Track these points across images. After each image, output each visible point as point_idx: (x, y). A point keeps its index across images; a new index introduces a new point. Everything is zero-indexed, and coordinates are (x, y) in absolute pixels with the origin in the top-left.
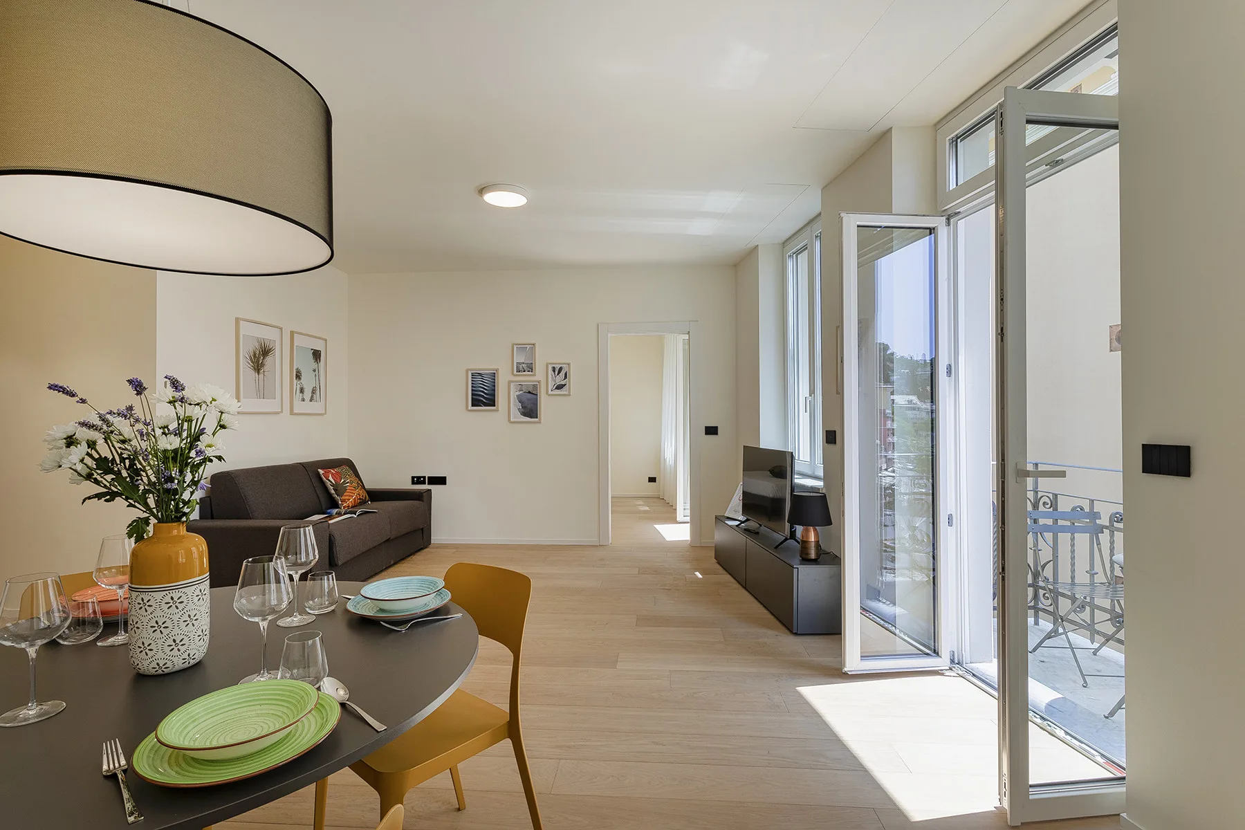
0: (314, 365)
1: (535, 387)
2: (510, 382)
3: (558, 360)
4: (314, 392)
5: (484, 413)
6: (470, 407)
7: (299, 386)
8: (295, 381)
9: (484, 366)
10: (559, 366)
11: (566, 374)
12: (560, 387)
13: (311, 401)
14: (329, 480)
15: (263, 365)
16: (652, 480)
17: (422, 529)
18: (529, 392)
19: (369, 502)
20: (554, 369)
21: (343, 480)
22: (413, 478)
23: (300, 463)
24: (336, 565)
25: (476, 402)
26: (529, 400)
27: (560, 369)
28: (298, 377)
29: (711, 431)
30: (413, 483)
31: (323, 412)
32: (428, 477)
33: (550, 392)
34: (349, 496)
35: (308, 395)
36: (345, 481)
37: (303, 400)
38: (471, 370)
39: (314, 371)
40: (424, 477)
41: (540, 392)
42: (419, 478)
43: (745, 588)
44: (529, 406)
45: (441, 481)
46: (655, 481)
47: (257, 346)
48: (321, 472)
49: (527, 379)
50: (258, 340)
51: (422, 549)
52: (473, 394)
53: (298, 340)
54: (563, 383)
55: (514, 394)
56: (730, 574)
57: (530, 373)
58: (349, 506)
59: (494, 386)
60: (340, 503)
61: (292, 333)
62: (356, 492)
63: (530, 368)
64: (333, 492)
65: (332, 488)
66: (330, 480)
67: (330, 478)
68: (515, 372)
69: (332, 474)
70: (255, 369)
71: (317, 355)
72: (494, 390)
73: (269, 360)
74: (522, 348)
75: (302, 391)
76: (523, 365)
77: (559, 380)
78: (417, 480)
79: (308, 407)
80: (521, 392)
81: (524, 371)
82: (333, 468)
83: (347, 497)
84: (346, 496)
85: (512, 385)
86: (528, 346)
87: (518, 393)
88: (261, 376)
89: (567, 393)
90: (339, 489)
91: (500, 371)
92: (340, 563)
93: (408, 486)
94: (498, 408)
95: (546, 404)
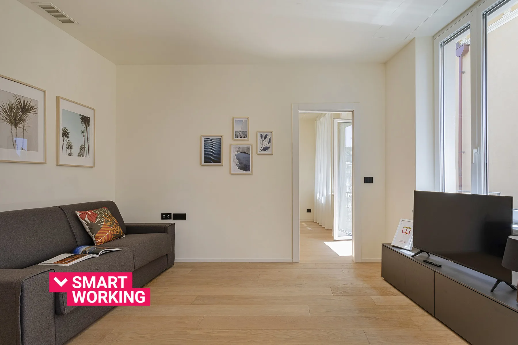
0: (83, 128)
1: (248, 148)
2: (231, 145)
3: (264, 129)
4: (82, 149)
5: (212, 168)
6: (203, 163)
7: (65, 144)
8: (61, 138)
9: (213, 133)
10: (265, 134)
11: (270, 140)
12: (265, 149)
13: (80, 155)
14: (85, 221)
15: (21, 120)
16: (309, 211)
17: (167, 255)
18: (244, 153)
19: (124, 236)
20: (261, 136)
21: (98, 220)
22: (162, 214)
23: (59, 207)
24: (62, 314)
25: (207, 160)
26: (244, 158)
27: (266, 136)
28: (65, 134)
29: (368, 180)
30: (162, 218)
31: (92, 165)
32: (173, 214)
33: (259, 152)
34: (103, 233)
35: (76, 150)
36: (100, 221)
37: (71, 154)
38: (204, 136)
39: (83, 132)
40: (170, 214)
41: (252, 153)
42: (166, 214)
43: (434, 316)
44: (244, 162)
45: (182, 217)
46: (310, 212)
47: (14, 101)
48: (78, 213)
49: (243, 143)
50: (16, 97)
51: (166, 269)
52: (205, 154)
53: (64, 105)
54: (268, 146)
55: (234, 154)
56: (405, 295)
57: (245, 139)
58: (102, 242)
59: (220, 148)
60: (94, 239)
61: (58, 98)
62: (110, 230)
63: (245, 135)
64: (88, 230)
65: (87, 227)
66: (87, 220)
67: (86, 219)
68: (235, 138)
69: (89, 215)
70: (11, 122)
71: (85, 120)
72: (220, 151)
73: (29, 117)
74: (239, 120)
75: (69, 147)
76: (240, 133)
77: (265, 143)
78: (165, 216)
79: (76, 160)
80: (239, 152)
81: (241, 137)
82: (90, 210)
83: (101, 235)
84: (100, 233)
85: (233, 147)
86: (244, 119)
87: (236, 153)
88: (20, 130)
89: (270, 153)
90: (93, 228)
91: (224, 138)
92: (67, 311)
93: (158, 221)
94: (222, 164)
95: (256, 161)
